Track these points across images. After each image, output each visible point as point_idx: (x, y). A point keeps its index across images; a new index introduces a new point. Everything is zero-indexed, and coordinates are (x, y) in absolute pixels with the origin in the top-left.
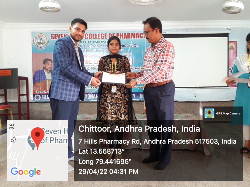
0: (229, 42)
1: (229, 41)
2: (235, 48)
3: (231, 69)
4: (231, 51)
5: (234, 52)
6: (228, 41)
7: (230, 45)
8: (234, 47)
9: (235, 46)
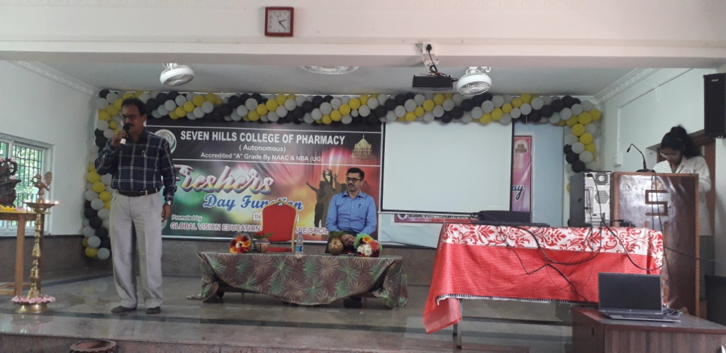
0: (515, 138)
1: (515, 134)
2: (528, 148)
3: (518, 190)
4: (520, 156)
5: (525, 156)
6: (513, 136)
7: (518, 143)
8: (526, 146)
9: (528, 145)
